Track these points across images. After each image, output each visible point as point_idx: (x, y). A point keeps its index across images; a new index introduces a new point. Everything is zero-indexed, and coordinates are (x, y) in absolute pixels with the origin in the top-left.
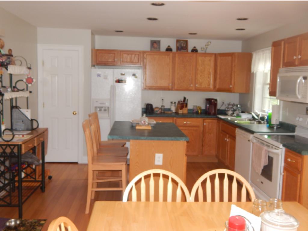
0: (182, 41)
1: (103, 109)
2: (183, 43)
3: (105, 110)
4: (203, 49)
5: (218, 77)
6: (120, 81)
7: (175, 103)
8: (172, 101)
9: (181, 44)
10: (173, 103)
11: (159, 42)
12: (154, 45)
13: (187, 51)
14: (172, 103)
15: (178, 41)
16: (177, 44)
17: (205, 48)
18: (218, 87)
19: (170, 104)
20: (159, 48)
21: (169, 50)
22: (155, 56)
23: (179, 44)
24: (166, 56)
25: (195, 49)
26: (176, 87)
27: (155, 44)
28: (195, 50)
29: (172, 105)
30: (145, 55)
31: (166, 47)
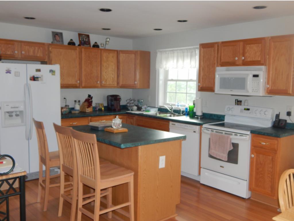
0: (84, 36)
1: (14, 114)
2: (85, 38)
3: (17, 115)
4: (102, 45)
5: (121, 73)
6: (36, 79)
7: (79, 101)
8: (75, 100)
9: (83, 39)
10: (77, 101)
11: (61, 34)
12: (56, 38)
13: (90, 46)
14: (75, 101)
15: (80, 35)
16: (79, 38)
17: (105, 44)
18: (121, 83)
19: (74, 102)
20: (62, 41)
21: (71, 43)
22: (61, 50)
23: (82, 39)
24: (73, 51)
25: (96, 44)
26: (83, 85)
27: (58, 36)
28: (96, 46)
29: (75, 104)
30: (50, 49)
31: (69, 40)
